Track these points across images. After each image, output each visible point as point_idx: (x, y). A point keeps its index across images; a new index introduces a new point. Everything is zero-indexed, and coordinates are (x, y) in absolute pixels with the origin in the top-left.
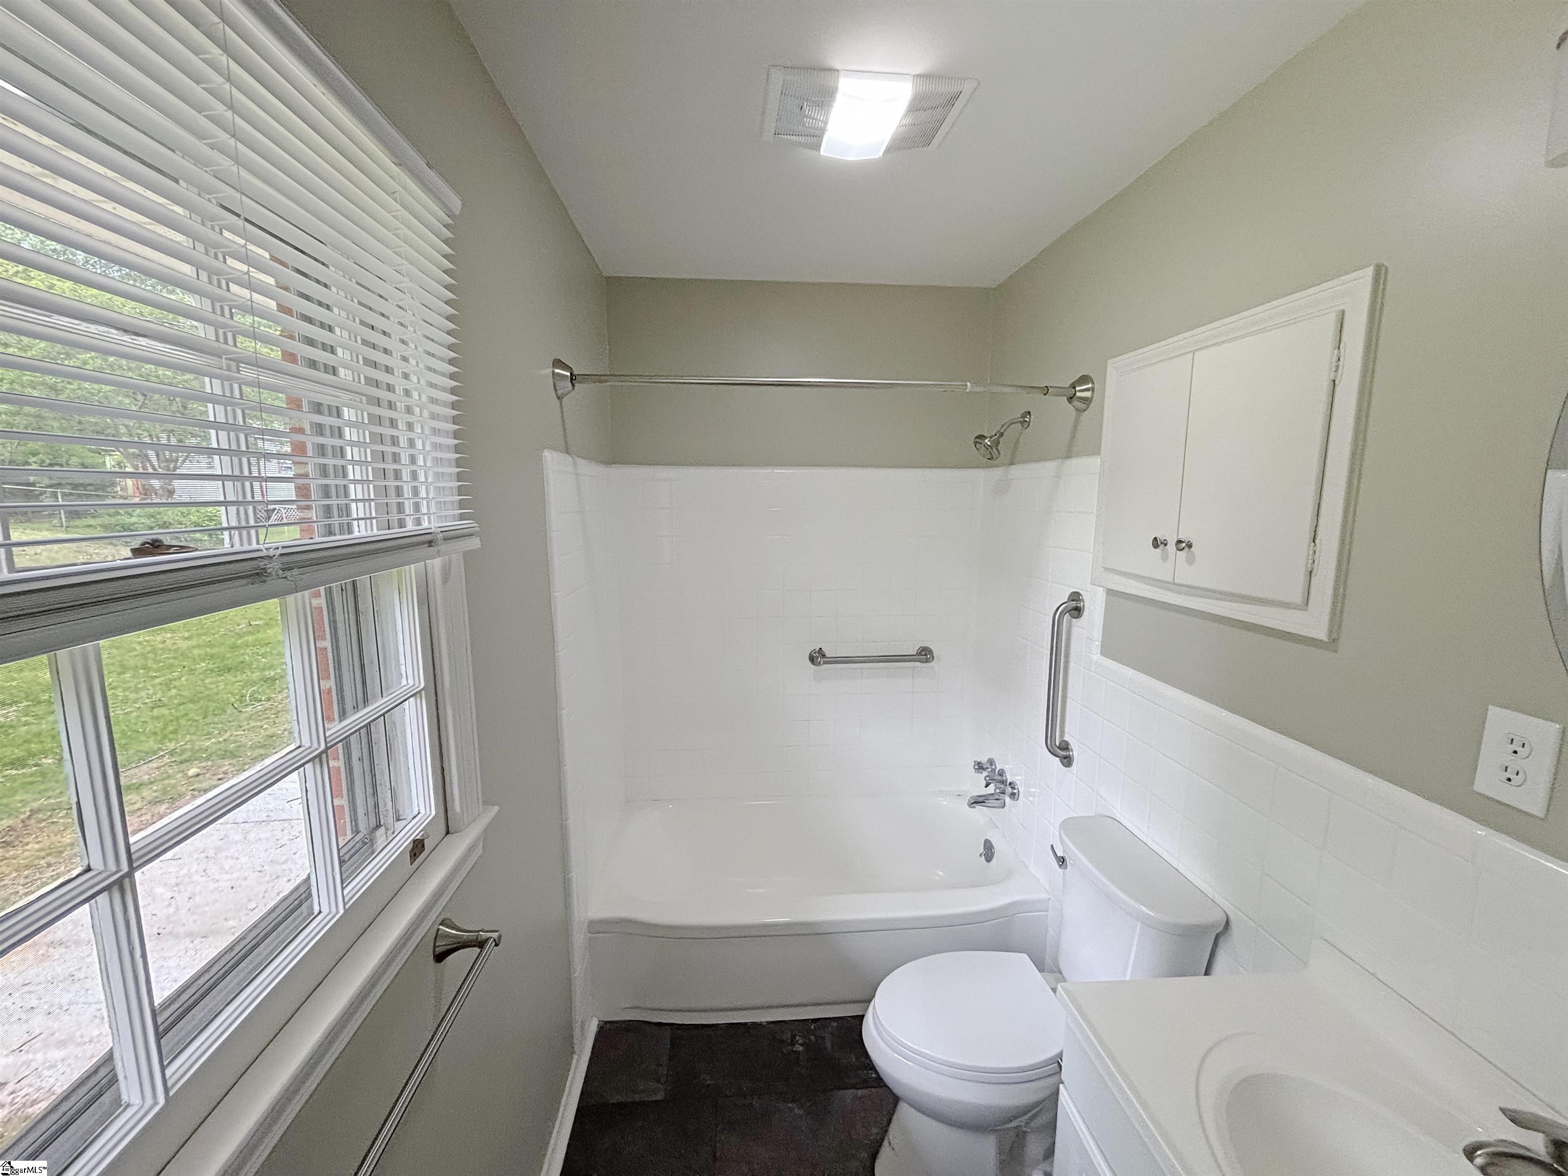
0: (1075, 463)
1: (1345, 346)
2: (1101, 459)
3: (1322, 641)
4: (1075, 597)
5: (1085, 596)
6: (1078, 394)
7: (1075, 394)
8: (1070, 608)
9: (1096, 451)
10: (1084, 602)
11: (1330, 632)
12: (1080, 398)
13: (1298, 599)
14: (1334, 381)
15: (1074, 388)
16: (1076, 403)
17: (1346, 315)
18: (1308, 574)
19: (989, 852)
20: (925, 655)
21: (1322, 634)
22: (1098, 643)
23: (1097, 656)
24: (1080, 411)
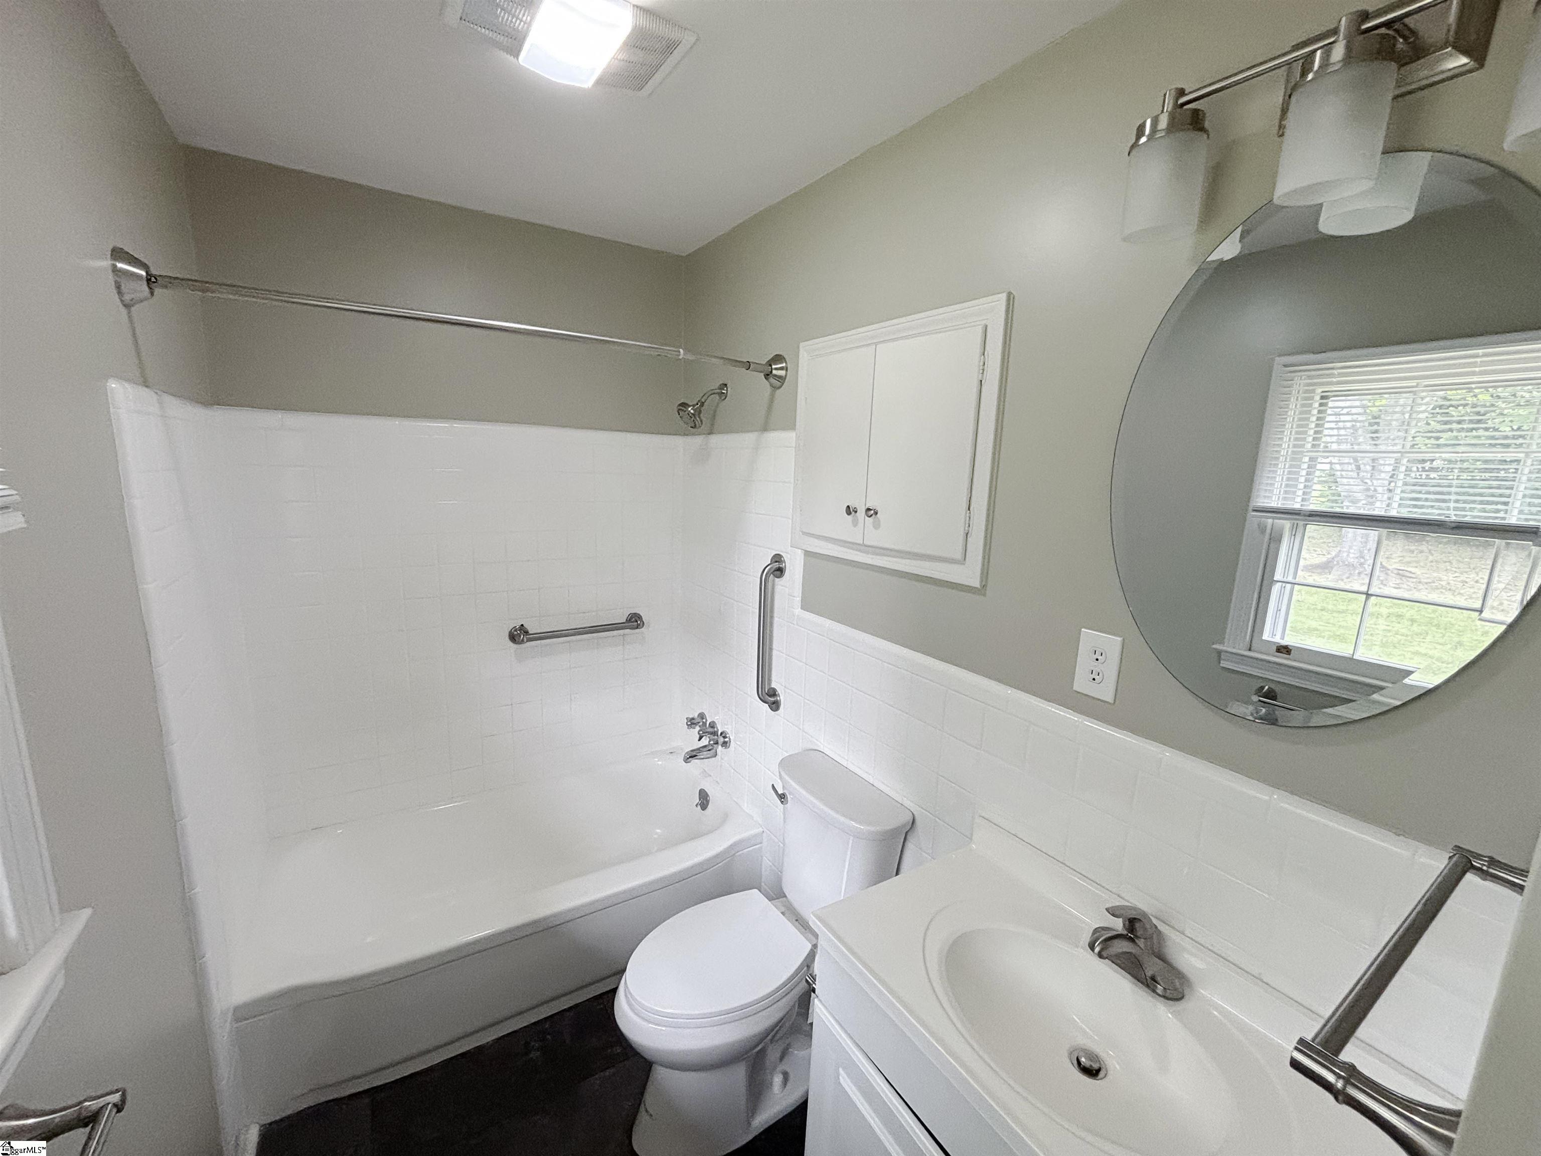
0: (773, 436)
1: (988, 354)
2: (796, 435)
3: (977, 588)
4: (777, 558)
5: (786, 557)
6: (774, 372)
7: (771, 372)
8: (773, 570)
9: (792, 426)
10: (785, 563)
11: (981, 581)
12: (776, 376)
13: (958, 556)
14: (981, 381)
15: (771, 365)
16: (772, 380)
17: (988, 330)
18: (965, 534)
19: (704, 800)
20: (635, 621)
21: (976, 583)
22: (799, 599)
23: (798, 611)
24: (775, 388)
